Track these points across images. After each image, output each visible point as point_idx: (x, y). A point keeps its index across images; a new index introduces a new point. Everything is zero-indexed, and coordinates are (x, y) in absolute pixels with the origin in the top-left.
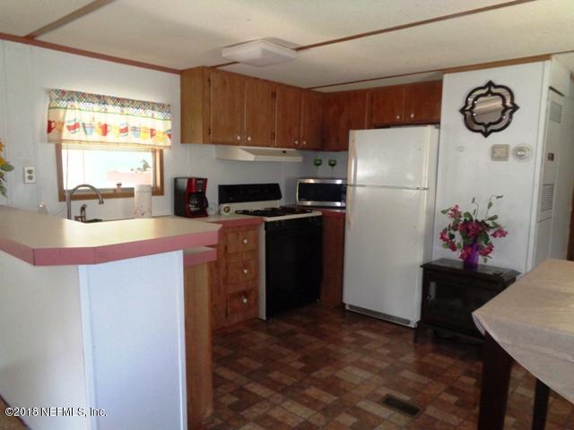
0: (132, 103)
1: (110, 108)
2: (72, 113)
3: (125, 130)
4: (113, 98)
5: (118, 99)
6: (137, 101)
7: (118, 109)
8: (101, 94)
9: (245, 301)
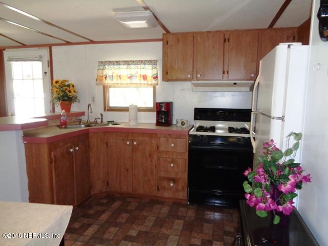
0: (133, 62)
1: (122, 66)
2: (109, 71)
3: (130, 77)
4: (123, 61)
5: (126, 61)
6: (136, 61)
7: (125, 66)
8: (118, 60)
9: (172, 185)
